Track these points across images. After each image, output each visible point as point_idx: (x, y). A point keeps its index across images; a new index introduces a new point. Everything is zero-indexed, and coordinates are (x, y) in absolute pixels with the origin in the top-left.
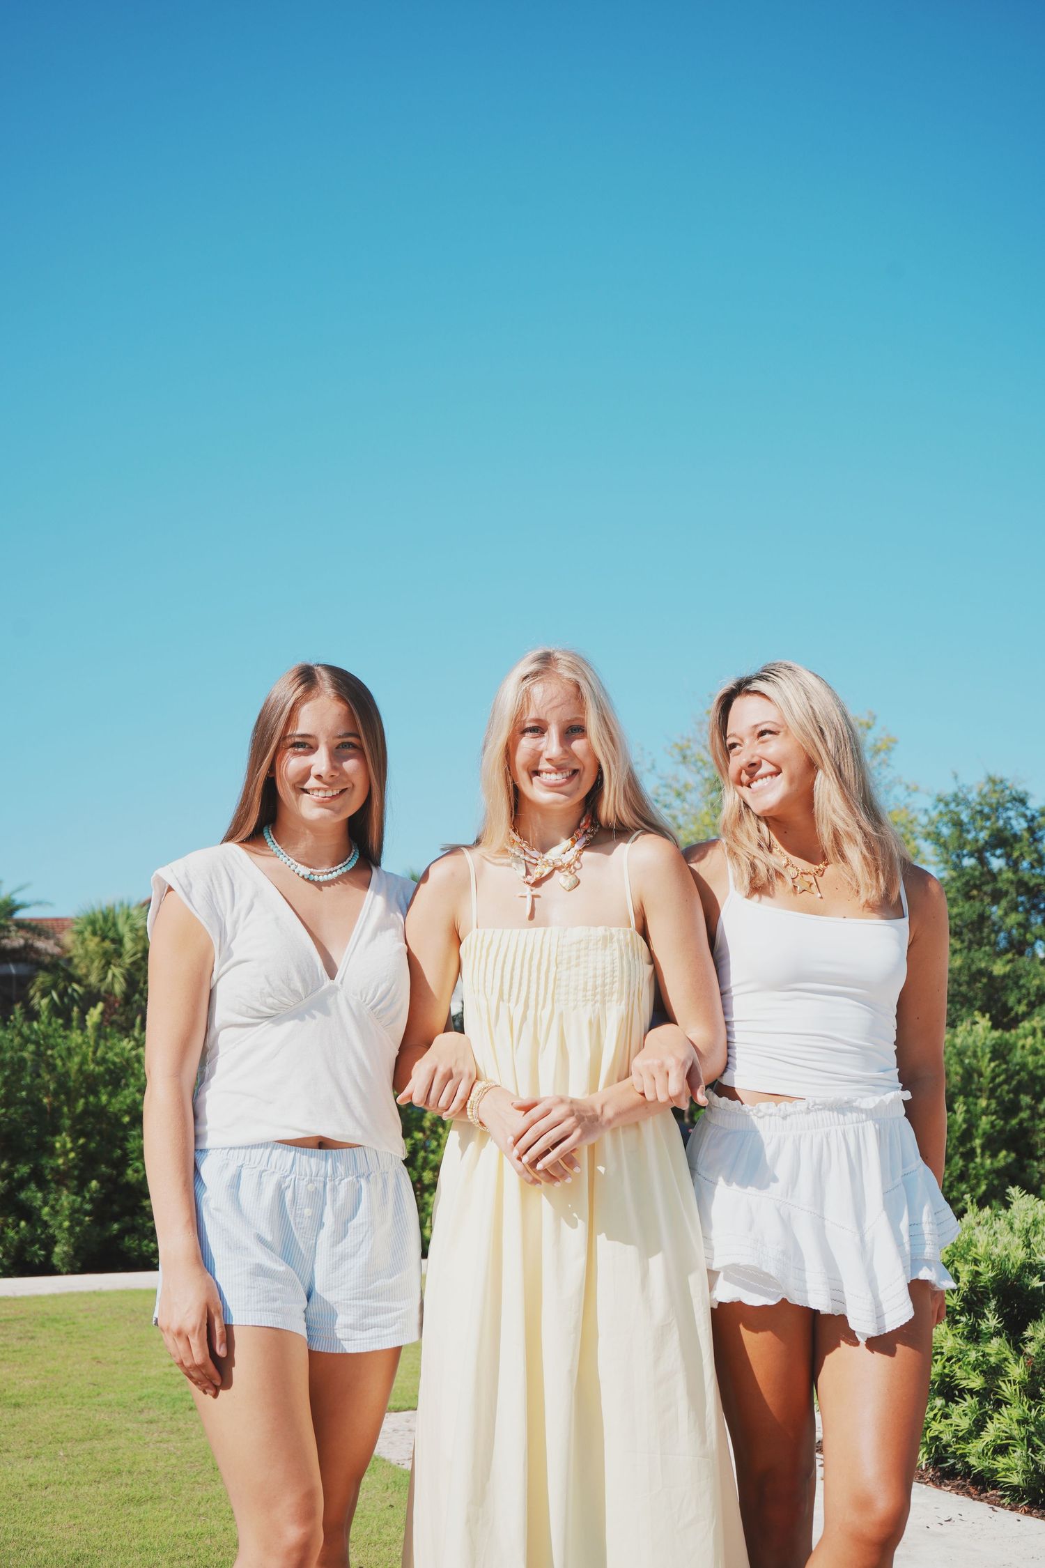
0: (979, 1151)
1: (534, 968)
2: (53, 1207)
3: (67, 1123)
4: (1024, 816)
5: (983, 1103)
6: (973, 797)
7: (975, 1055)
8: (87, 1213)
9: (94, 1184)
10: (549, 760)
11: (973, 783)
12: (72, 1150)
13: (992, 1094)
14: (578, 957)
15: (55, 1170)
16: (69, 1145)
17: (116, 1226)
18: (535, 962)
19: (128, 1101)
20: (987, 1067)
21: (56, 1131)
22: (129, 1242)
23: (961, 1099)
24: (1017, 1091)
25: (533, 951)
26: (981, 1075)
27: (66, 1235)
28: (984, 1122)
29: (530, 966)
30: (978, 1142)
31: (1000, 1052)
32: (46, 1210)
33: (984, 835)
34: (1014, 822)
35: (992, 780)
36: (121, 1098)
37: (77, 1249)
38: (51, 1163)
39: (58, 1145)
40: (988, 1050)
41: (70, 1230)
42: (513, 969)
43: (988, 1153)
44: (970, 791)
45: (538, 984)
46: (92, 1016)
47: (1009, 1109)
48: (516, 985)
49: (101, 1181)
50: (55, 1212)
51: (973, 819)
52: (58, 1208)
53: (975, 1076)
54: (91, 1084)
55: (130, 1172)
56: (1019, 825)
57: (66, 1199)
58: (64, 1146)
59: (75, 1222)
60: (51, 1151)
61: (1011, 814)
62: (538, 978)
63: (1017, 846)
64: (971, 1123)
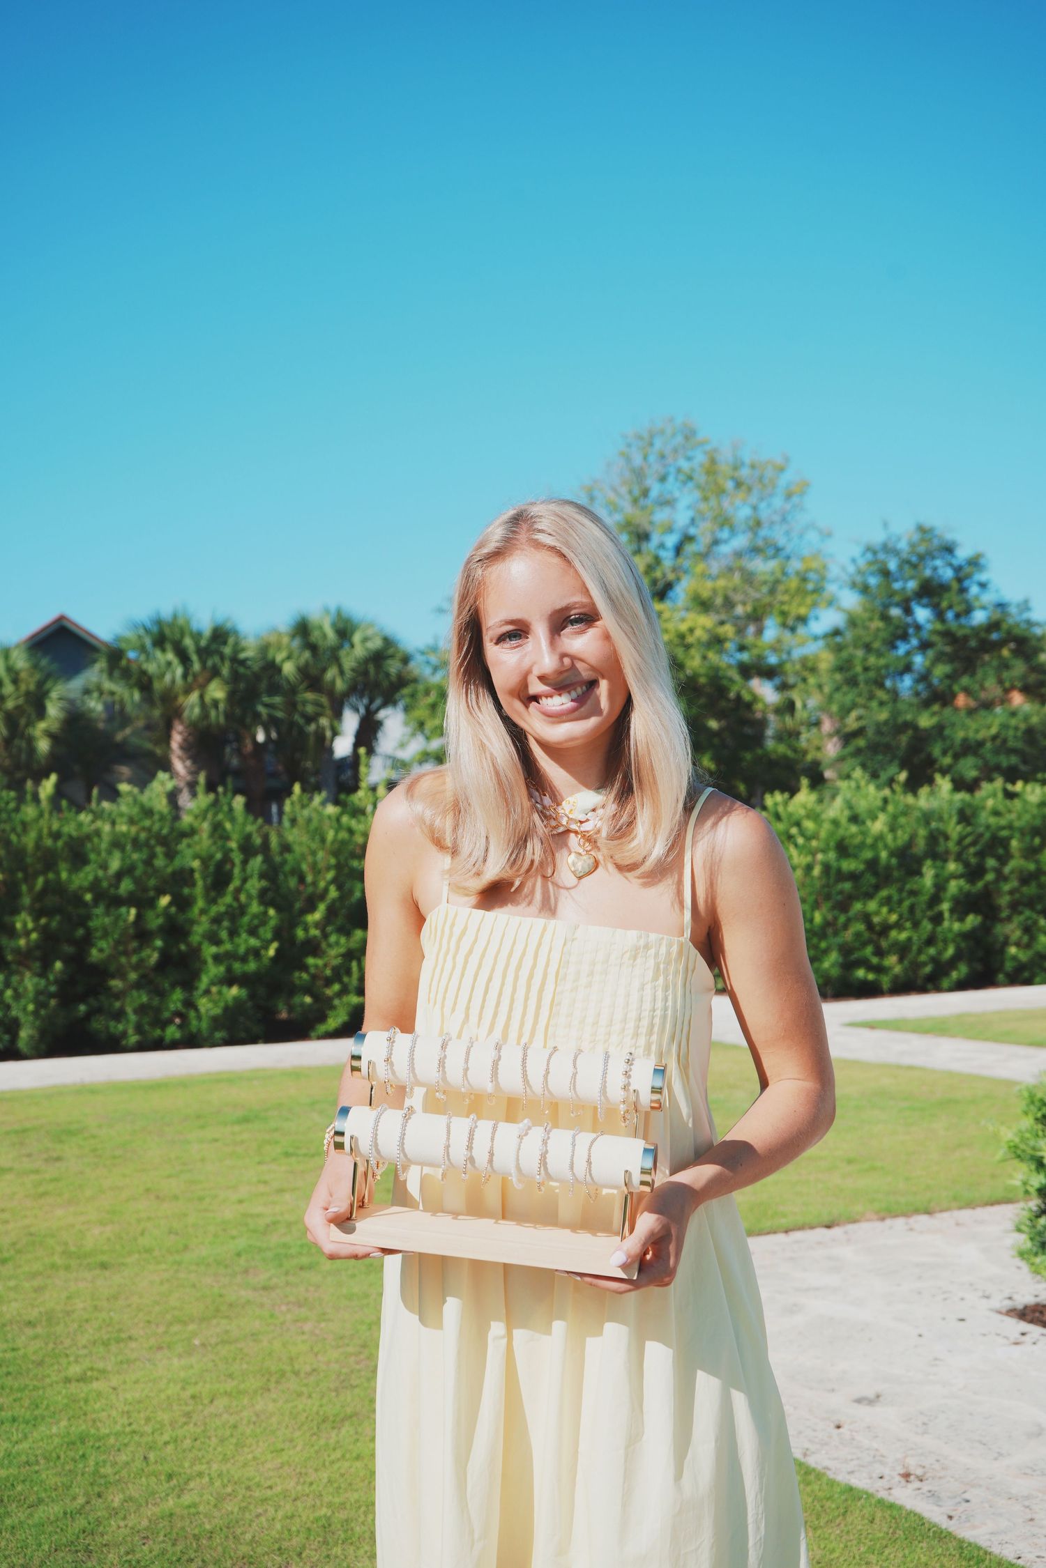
0: (947, 915)
1: (522, 982)
2: (15, 990)
3: (27, 901)
4: (950, 565)
5: (952, 866)
6: (903, 545)
7: (941, 819)
8: (52, 996)
9: (58, 965)
10: (542, 678)
11: (903, 531)
12: (34, 930)
13: (959, 858)
14: (591, 974)
15: (17, 951)
16: (30, 925)
17: (82, 1008)
18: (524, 973)
19: (91, 878)
20: (954, 829)
21: (15, 911)
22: (97, 1024)
23: (929, 862)
24: (981, 855)
25: (523, 954)
26: (947, 838)
27: (31, 1018)
28: (953, 887)
29: (516, 978)
30: (945, 906)
31: (965, 816)
32: (9, 993)
33: (912, 585)
34: (941, 572)
35: (921, 529)
36: (82, 875)
37: (43, 1032)
38: (13, 944)
39: (19, 926)
40: (954, 812)
41: (36, 1013)
42: (490, 980)
43: (955, 916)
44: (899, 539)
45: (525, 1007)
46: (45, 789)
47: (974, 873)
48: (491, 1003)
49: (66, 961)
50: (17, 996)
51: (900, 567)
52: (21, 990)
53: (941, 840)
54: (48, 860)
55: (94, 952)
56: (947, 574)
57: (30, 982)
58: (25, 924)
59: (40, 1005)
60: (12, 933)
61: (938, 563)
62: (526, 999)
63: (946, 596)
64: (940, 887)
